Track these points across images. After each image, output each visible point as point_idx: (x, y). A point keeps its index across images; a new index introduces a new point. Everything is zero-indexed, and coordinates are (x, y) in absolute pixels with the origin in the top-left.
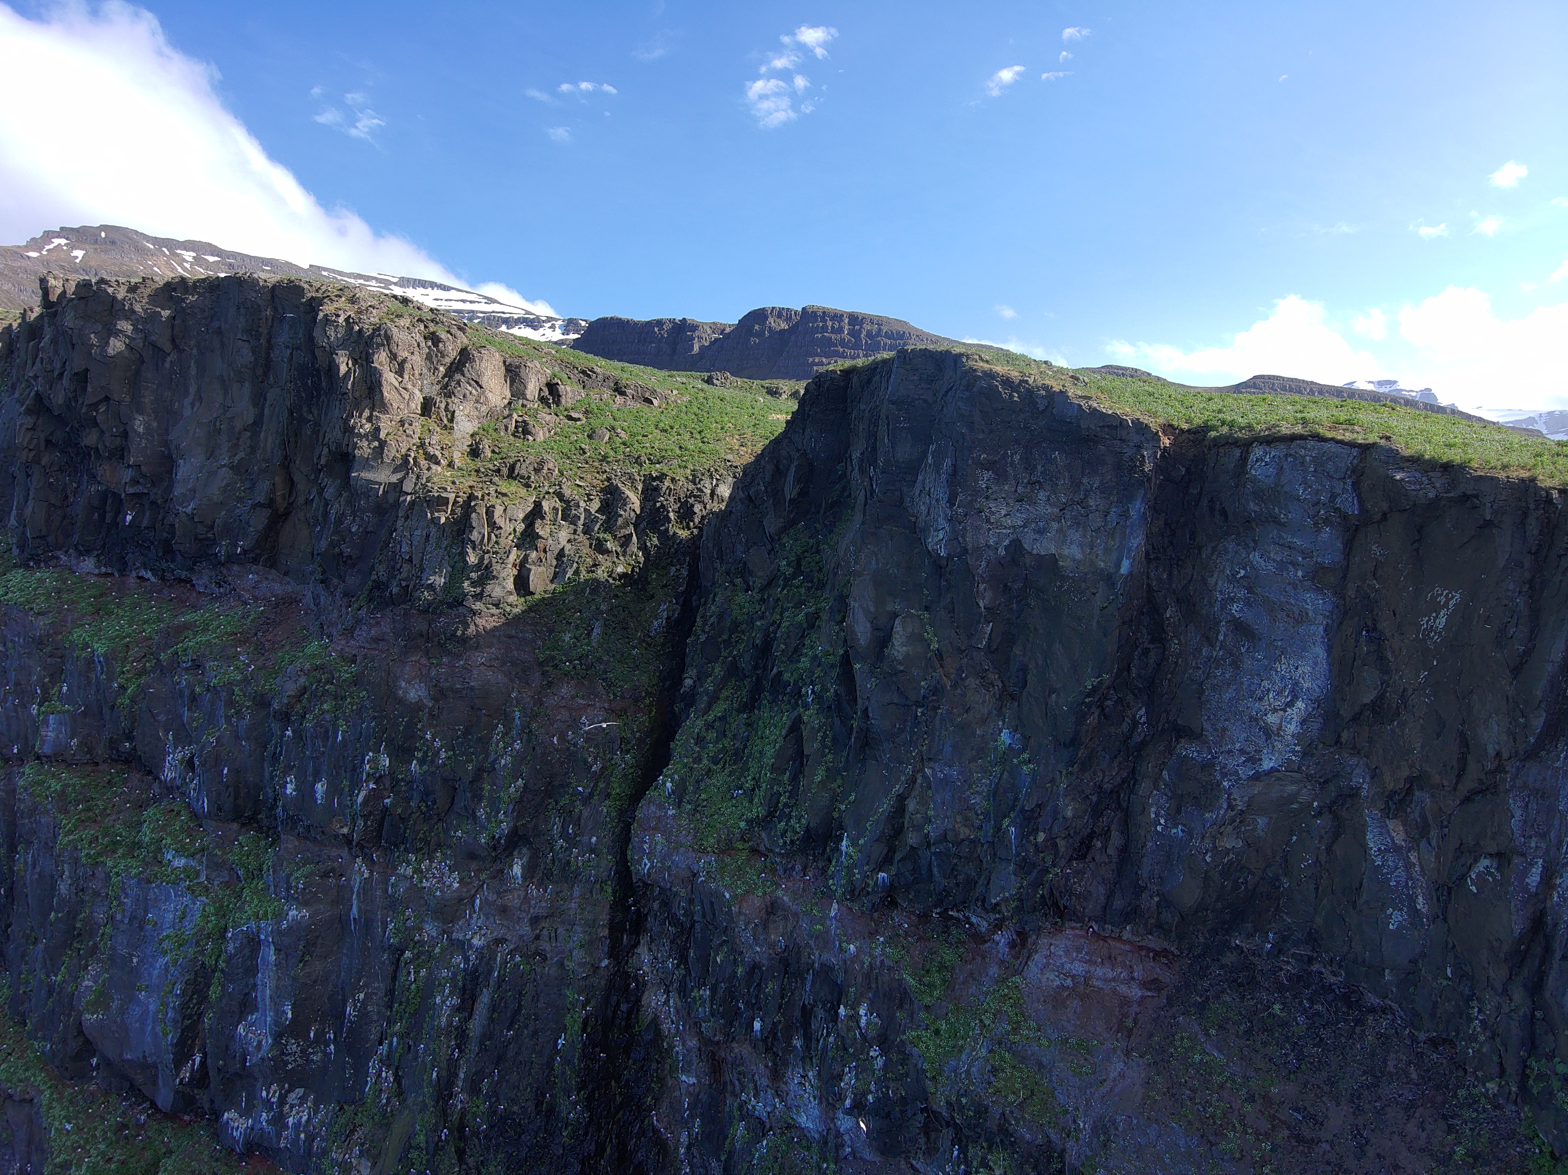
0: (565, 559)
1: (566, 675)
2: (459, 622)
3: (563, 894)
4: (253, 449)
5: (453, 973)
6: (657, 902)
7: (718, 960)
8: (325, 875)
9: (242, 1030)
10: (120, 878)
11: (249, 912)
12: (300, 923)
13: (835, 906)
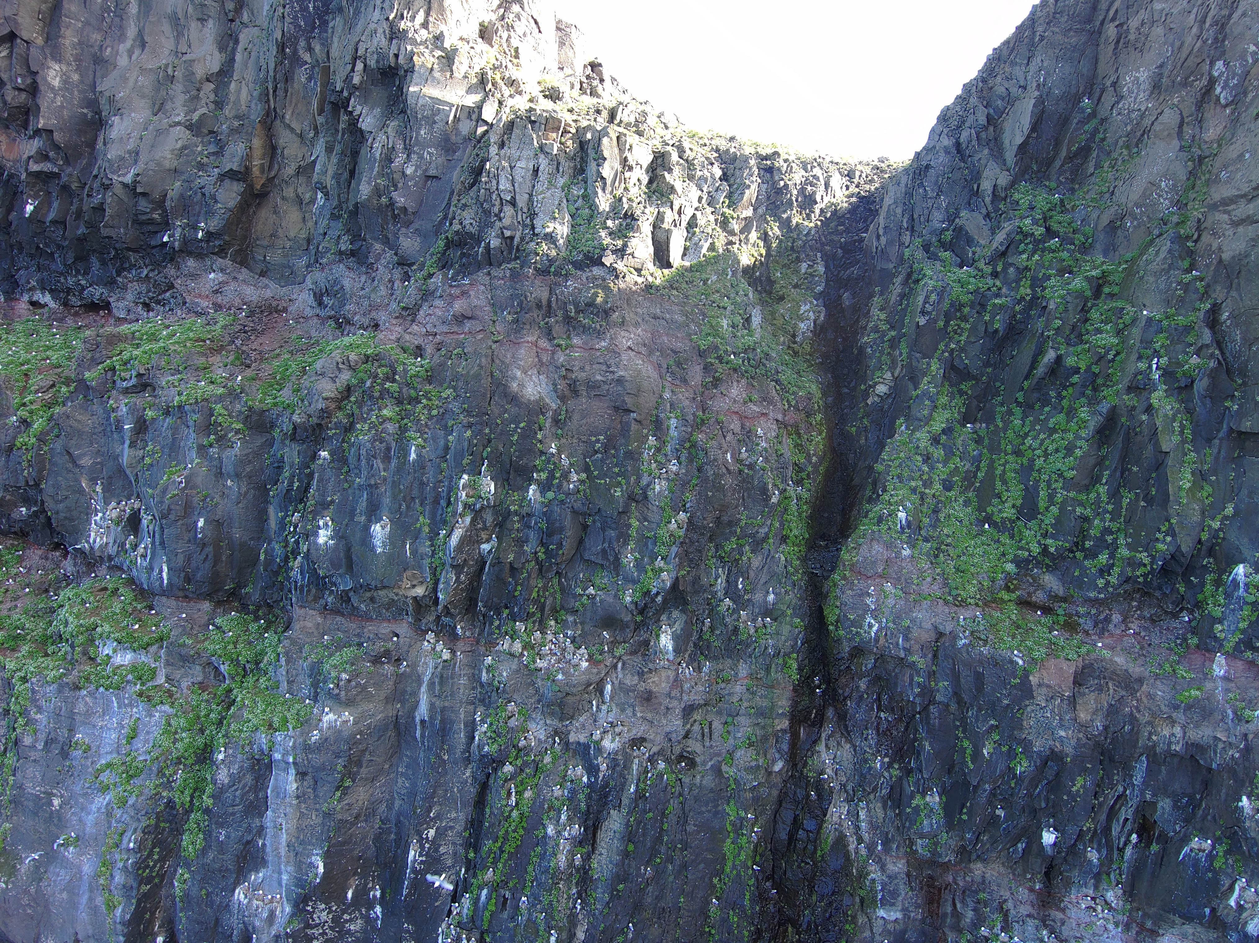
0: (697, 230)
1: (735, 370)
2: (597, 286)
3: (725, 673)
4: (219, 104)
5: (573, 792)
6: (866, 679)
7: (985, 752)
8: (376, 660)
9: (242, 896)
10: (28, 685)
11: (255, 721)
12: (340, 731)
13: (1220, 658)
